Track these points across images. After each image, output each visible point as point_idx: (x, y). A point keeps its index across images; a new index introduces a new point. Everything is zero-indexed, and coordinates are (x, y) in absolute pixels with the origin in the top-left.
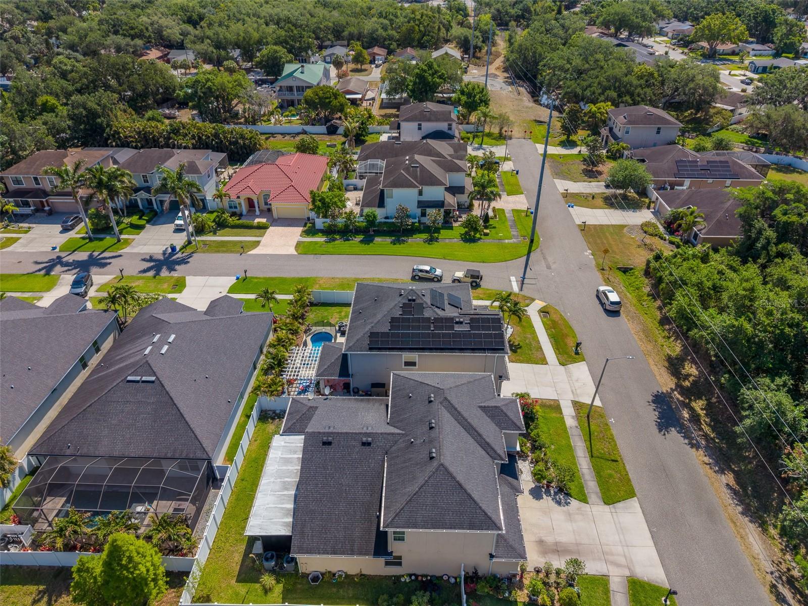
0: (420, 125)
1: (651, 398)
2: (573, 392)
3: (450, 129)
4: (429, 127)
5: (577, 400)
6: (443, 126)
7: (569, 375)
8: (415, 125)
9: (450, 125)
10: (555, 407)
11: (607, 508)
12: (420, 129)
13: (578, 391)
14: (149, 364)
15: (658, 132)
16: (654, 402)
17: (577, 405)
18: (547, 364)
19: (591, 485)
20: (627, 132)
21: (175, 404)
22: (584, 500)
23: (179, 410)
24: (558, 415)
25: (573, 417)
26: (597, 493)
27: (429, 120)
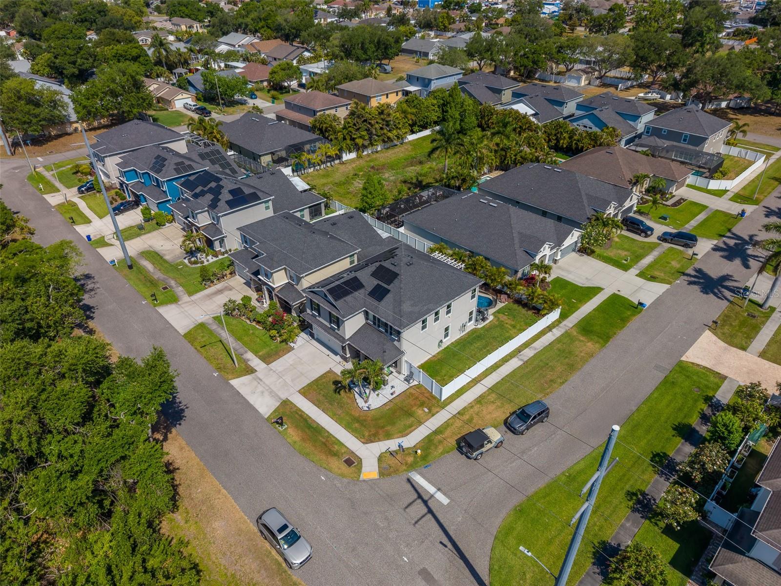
1: (186, 413)
2: (261, 380)
5: (253, 375)
7: (272, 393)
10: (267, 359)
11: (200, 321)
13: (255, 383)
16: (183, 410)
17: (250, 371)
18: (299, 392)
19: (214, 327)
22: (217, 319)
24: (260, 354)
25: (248, 360)
26: (209, 324)
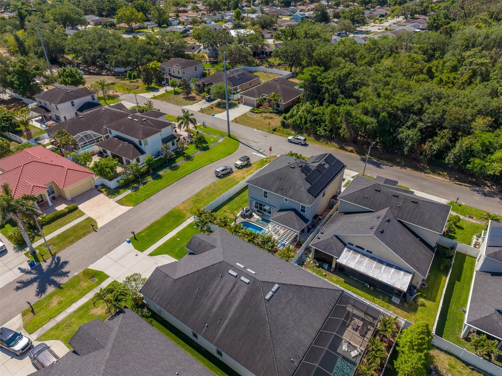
0: (72, 102)
3: (93, 99)
4: (79, 102)
6: (88, 99)
8: (69, 103)
9: (93, 96)
12: (73, 105)
14: (264, 282)
15: (196, 69)
20: (184, 73)
21: (301, 286)
23: (306, 286)
27: (77, 97)
